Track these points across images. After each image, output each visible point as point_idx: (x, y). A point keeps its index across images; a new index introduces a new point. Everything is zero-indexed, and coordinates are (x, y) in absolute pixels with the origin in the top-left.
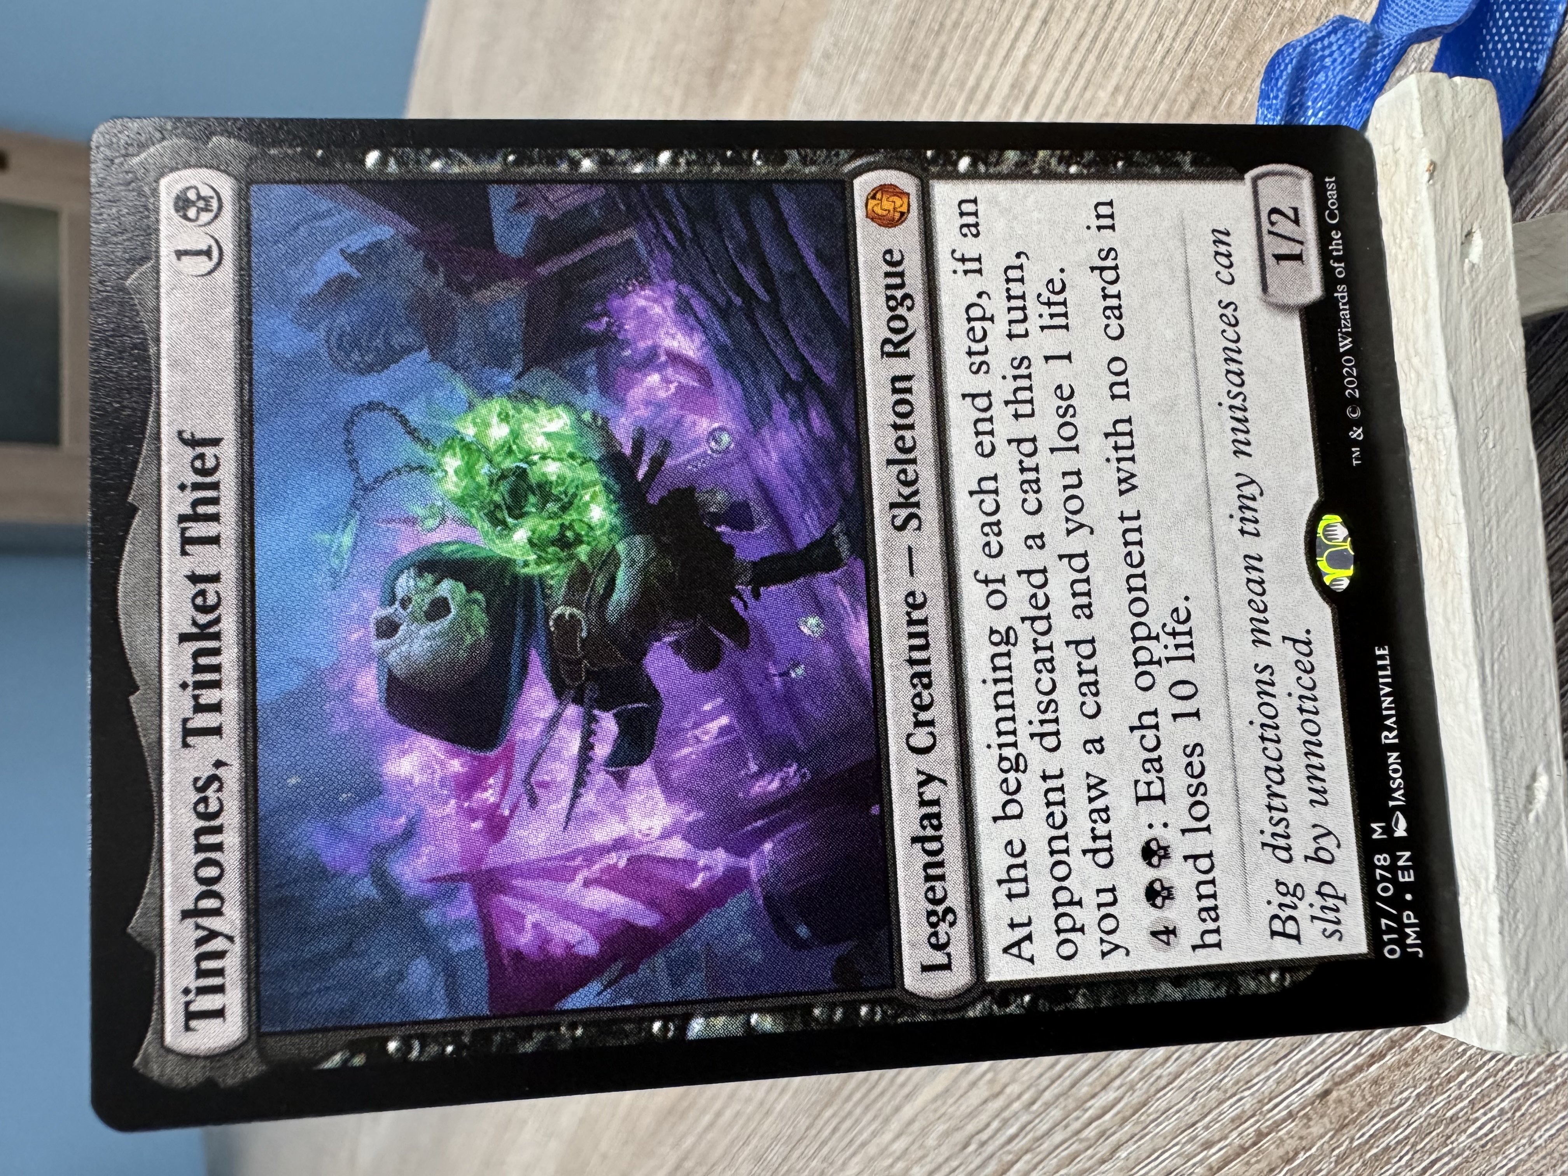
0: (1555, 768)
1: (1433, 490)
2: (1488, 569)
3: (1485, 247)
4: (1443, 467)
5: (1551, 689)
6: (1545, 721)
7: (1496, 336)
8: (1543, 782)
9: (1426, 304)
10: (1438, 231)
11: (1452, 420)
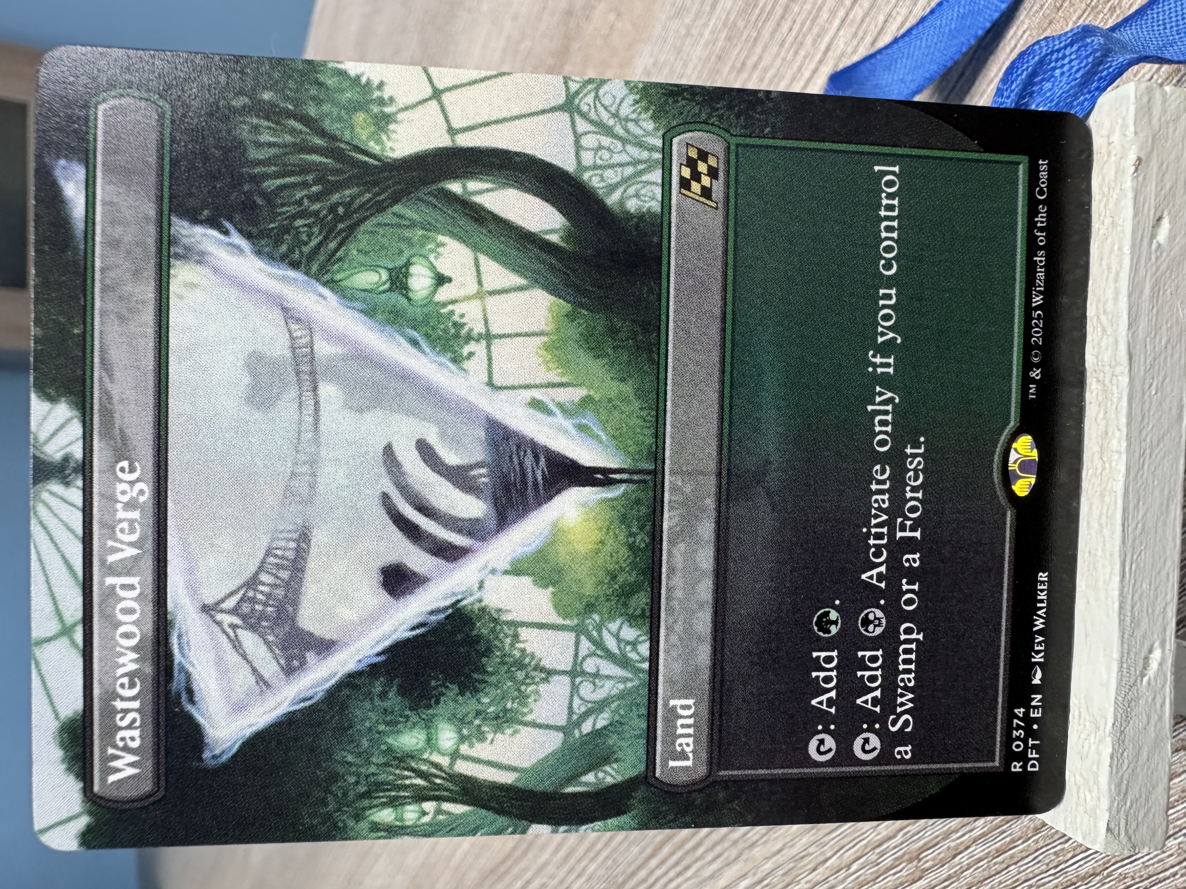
0: (1168, 644)
1: (1104, 422)
2: (1138, 492)
3: (1171, 230)
4: (1114, 407)
5: (1173, 585)
6: (1165, 608)
7: (1169, 304)
8: (1157, 655)
9: (1118, 273)
10: (1135, 215)
11: (1126, 371)
